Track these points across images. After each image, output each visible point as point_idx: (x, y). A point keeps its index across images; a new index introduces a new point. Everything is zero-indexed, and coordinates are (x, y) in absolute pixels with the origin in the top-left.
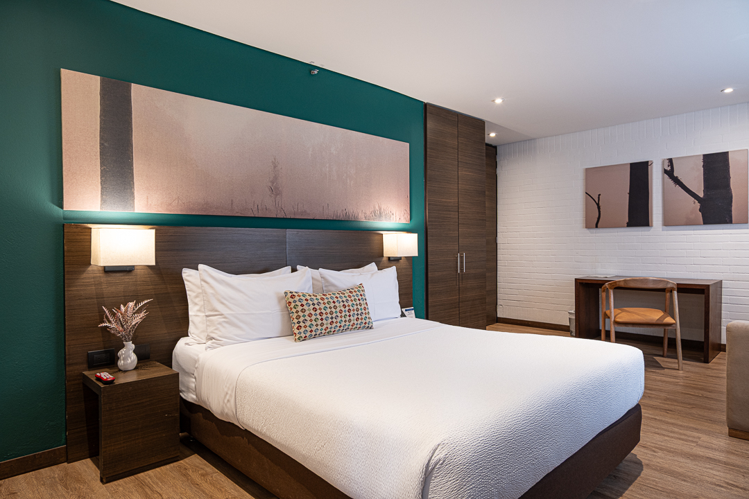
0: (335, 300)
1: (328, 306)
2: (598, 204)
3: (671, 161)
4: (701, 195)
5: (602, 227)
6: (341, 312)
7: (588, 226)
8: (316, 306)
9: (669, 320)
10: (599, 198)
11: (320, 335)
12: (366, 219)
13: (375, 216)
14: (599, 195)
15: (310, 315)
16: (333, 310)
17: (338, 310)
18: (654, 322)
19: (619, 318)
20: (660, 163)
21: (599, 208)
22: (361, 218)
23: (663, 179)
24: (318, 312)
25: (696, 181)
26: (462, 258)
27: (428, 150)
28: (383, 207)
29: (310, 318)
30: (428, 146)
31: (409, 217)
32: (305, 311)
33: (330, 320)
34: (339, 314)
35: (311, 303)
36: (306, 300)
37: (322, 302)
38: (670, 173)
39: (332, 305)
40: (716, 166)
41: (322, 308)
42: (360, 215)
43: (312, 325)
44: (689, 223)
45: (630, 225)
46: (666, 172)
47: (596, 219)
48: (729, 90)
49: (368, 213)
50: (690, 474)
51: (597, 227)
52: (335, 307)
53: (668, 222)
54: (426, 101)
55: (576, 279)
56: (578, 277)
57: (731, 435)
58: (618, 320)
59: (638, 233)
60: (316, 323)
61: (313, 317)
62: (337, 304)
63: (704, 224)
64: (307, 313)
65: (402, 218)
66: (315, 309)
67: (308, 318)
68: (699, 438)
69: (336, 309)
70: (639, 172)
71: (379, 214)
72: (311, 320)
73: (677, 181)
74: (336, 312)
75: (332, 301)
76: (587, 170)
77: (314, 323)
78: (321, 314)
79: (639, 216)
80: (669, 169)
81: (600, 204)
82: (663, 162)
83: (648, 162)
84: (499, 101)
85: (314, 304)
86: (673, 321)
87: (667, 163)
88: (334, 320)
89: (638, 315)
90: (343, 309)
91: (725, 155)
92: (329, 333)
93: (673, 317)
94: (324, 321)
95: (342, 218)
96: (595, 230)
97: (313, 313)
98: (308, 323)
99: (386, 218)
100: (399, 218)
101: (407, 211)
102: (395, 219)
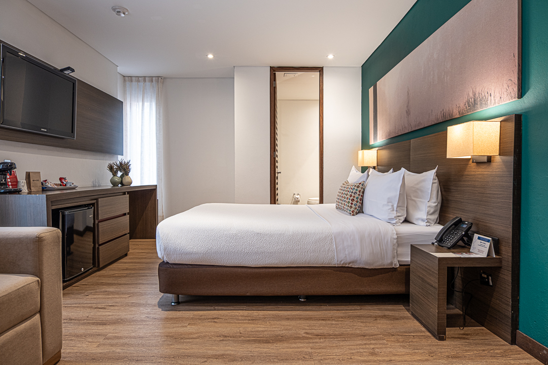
12: (459, 114)
13: (469, 106)
22: (456, 114)
28: (478, 90)
42: (454, 111)
49: (462, 105)
65: (505, 96)
71: (473, 102)
95: (441, 120)
99: (481, 104)
100: (499, 97)
101: (513, 80)
102: (493, 101)
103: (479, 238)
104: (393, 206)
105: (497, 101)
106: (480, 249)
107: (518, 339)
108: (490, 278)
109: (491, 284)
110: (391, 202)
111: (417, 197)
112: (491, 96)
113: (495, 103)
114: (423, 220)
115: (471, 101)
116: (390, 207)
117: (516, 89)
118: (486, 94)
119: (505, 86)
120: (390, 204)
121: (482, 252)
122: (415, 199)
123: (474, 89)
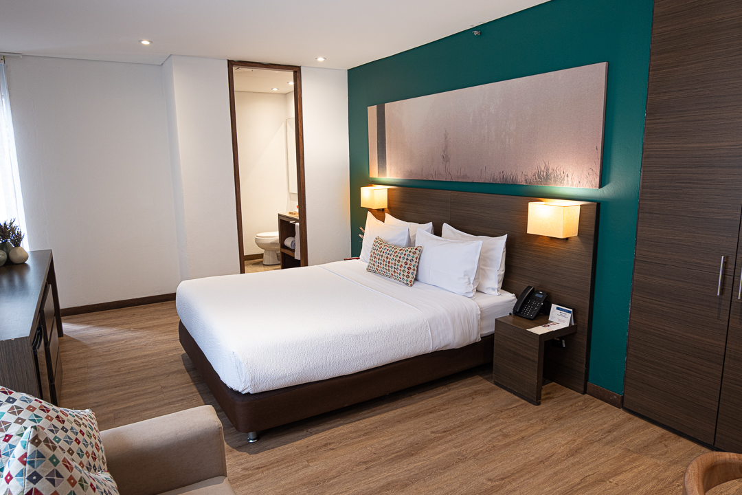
12: (526, 182)
13: (540, 178)
22: (521, 181)
28: (552, 166)
42: (519, 177)
49: (530, 175)
65: (584, 181)
71: (545, 176)
95: (499, 181)
99: (555, 181)
100: (578, 182)
101: (594, 170)
102: (570, 183)
103: (558, 308)
104: (469, 279)
105: (575, 184)
106: (560, 319)
107: (589, 389)
108: (563, 341)
109: (564, 346)
110: (467, 275)
111: (485, 266)
112: (568, 176)
113: (572, 185)
114: (493, 289)
115: (542, 173)
116: (467, 280)
117: (597, 180)
118: (562, 173)
119: (585, 173)
120: (467, 277)
121: (564, 321)
122: (484, 267)
123: (547, 164)
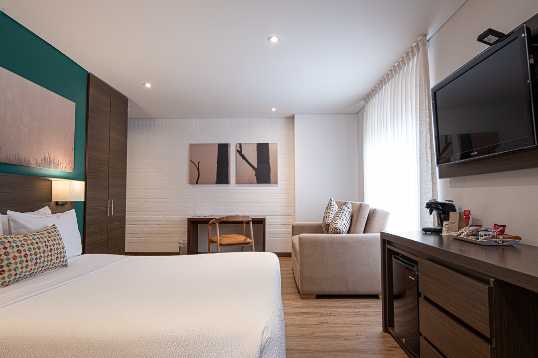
0: (38, 240)
1: (32, 247)
2: (198, 168)
3: (240, 145)
4: (256, 167)
5: (201, 184)
6: (44, 252)
7: (191, 183)
8: (20, 248)
9: (249, 240)
10: (199, 164)
11: (25, 277)
12: (37, 165)
13: (45, 163)
14: (199, 162)
15: (15, 258)
16: (37, 251)
17: (42, 250)
18: (242, 242)
19: (223, 241)
20: (235, 146)
21: (199, 171)
22: (33, 163)
23: (236, 155)
24: (23, 254)
25: (253, 158)
26: (111, 203)
27: (89, 112)
28: (52, 155)
29: (14, 261)
30: (89, 109)
31: (73, 167)
32: (9, 254)
33: (35, 261)
34: (43, 255)
35: (15, 245)
36: (8, 242)
37: (25, 243)
38: (240, 152)
39: (36, 246)
40: (263, 150)
41: (27, 249)
42: (32, 160)
43: (17, 268)
44: (250, 183)
45: (217, 183)
46: (238, 151)
47: (196, 179)
48: (273, 110)
49: (39, 160)
50: (302, 323)
51: (197, 183)
52: (39, 248)
53: (238, 182)
54: (89, 71)
55: (188, 219)
56: (189, 217)
57: (302, 298)
58: (222, 243)
59: (222, 187)
60: (21, 266)
61: (18, 260)
62: (40, 244)
63: (258, 183)
64: (11, 256)
65: (68, 168)
66: (19, 251)
67: (13, 261)
68: (291, 304)
69: (39, 249)
70: (223, 149)
71: (49, 163)
72: (16, 263)
73: (244, 157)
74: (40, 253)
75: (35, 242)
76: (191, 145)
77: (19, 265)
78: (26, 256)
79: (222, 177)
80: (239, 149)
81: (199, 169)
82: (236, 145)
83: (228, 144)
84: (148, 85)
85: (17, 246)
86: (250, 241)
87: (238, 146)
88: (38, 261)
89: (233, 238)
90: (46, 249)
91: (267, 145)
92: (32, 274)
93: (251, 239)
94: (29, 263)
95: (14, 162)
96: (195, 186)
97: (18, 255)
98: (13, 267)
99: (54, 166)
100: (65, 167)
101: (72, 161)
102: (61, 168)
112: (60, 163)
115: (47, 160)
119: (68, 162)
123: (50, 154)
